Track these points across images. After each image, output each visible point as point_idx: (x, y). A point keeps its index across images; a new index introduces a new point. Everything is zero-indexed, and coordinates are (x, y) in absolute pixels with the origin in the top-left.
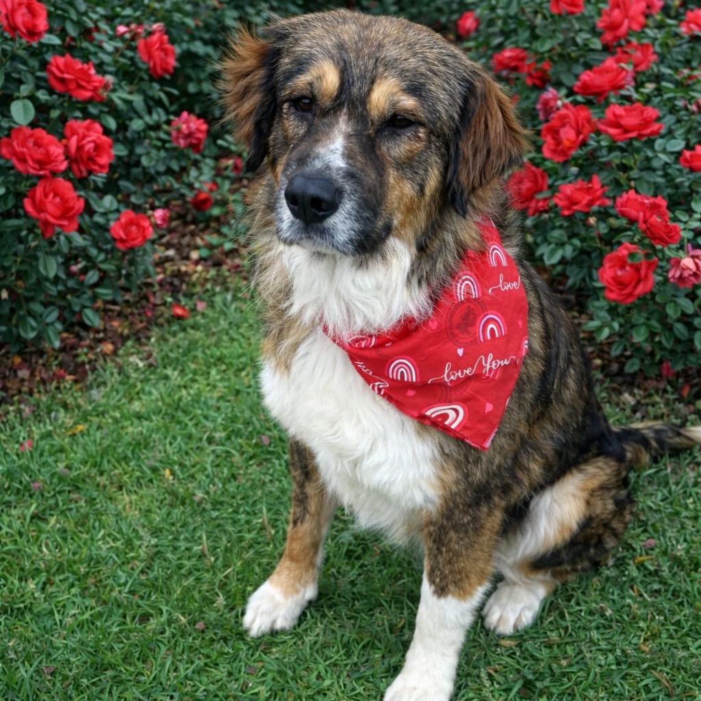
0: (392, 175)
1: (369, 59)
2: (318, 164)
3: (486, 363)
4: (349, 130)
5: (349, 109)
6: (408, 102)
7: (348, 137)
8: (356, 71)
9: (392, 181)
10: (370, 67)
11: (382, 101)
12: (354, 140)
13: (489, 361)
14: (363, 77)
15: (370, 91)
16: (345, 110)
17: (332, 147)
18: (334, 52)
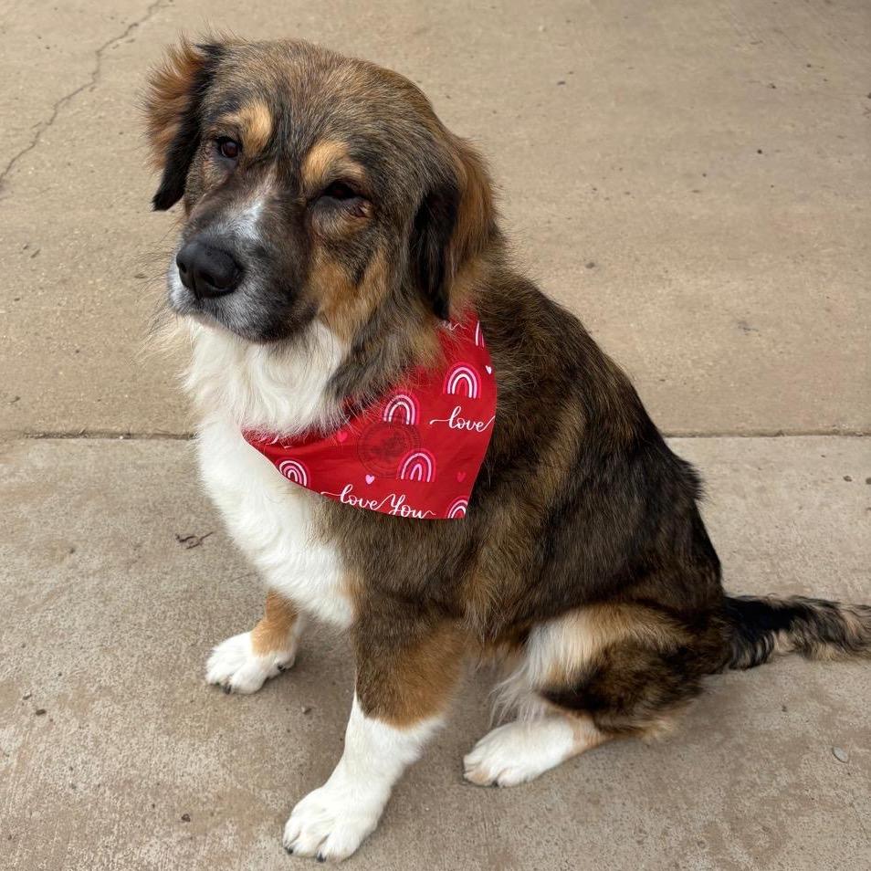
0: (320, 254)
1: (316, 113)
2: (222, 229)
3: (395, 503)
4: (274, 193)
5: (279, 165)
6: (355, 170)
7: (271, 202)
8: (296, 124)
9: (318, 261)
10: (315, 122)
11: (322, 166)
12: (278, 206)
13: (399, 503)
14: (303, 132)
15: (309, 150)
16: (274, 166)
17: (246, 212)
18: (273, 91)
